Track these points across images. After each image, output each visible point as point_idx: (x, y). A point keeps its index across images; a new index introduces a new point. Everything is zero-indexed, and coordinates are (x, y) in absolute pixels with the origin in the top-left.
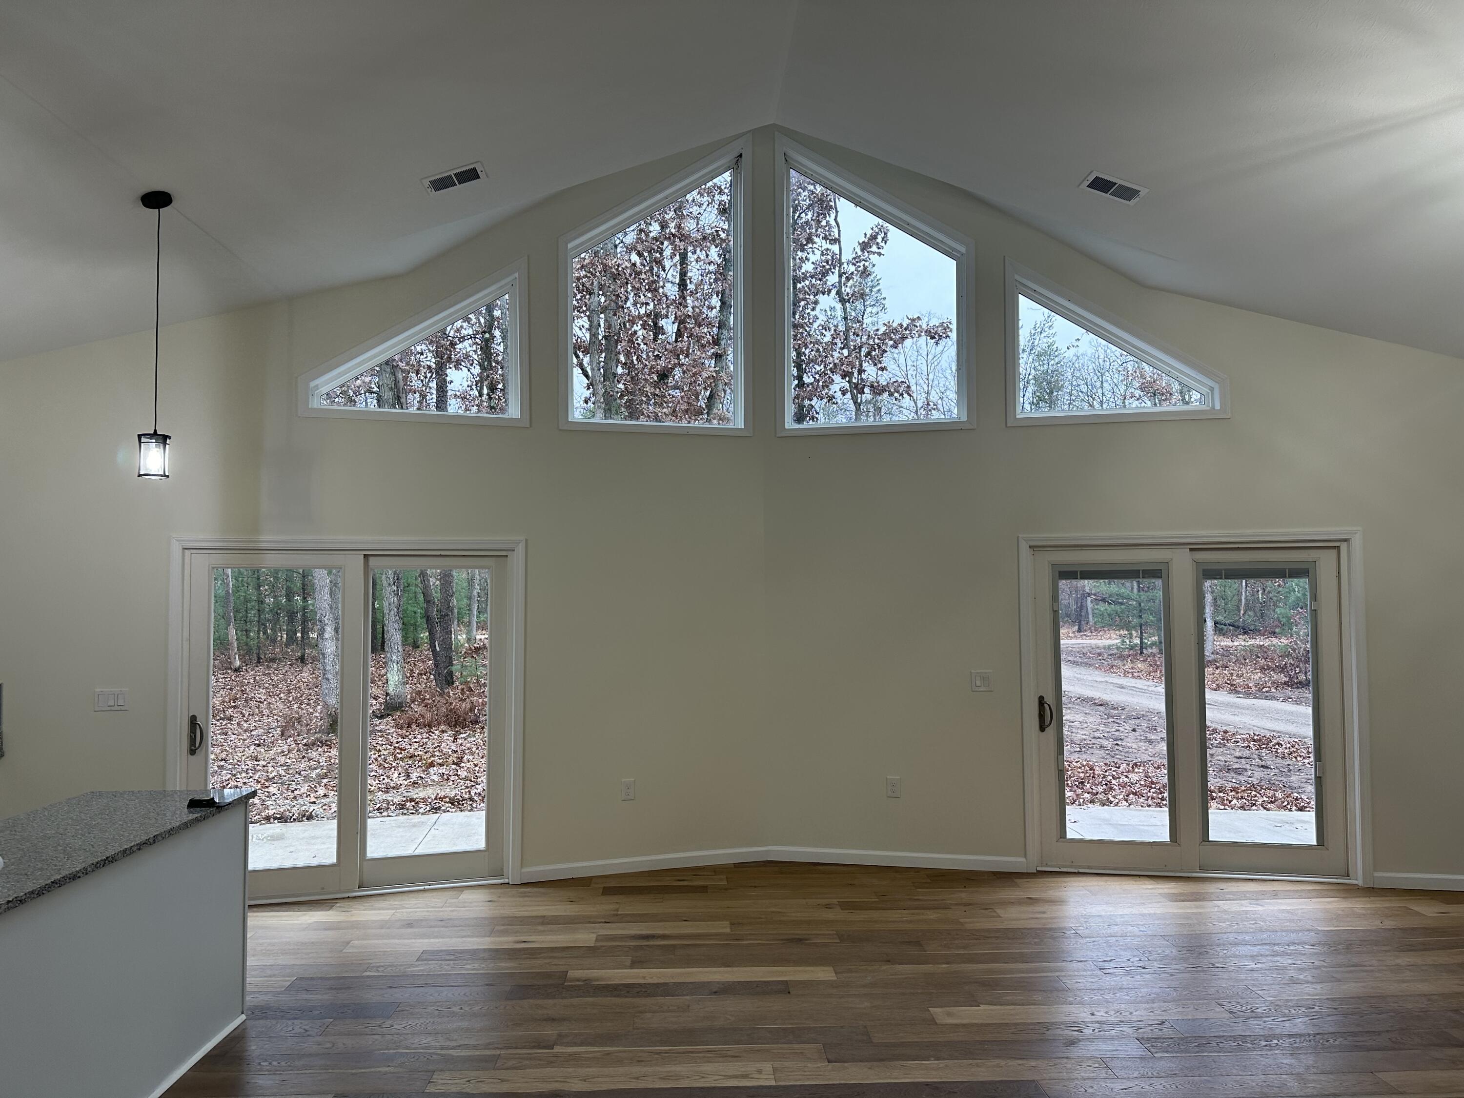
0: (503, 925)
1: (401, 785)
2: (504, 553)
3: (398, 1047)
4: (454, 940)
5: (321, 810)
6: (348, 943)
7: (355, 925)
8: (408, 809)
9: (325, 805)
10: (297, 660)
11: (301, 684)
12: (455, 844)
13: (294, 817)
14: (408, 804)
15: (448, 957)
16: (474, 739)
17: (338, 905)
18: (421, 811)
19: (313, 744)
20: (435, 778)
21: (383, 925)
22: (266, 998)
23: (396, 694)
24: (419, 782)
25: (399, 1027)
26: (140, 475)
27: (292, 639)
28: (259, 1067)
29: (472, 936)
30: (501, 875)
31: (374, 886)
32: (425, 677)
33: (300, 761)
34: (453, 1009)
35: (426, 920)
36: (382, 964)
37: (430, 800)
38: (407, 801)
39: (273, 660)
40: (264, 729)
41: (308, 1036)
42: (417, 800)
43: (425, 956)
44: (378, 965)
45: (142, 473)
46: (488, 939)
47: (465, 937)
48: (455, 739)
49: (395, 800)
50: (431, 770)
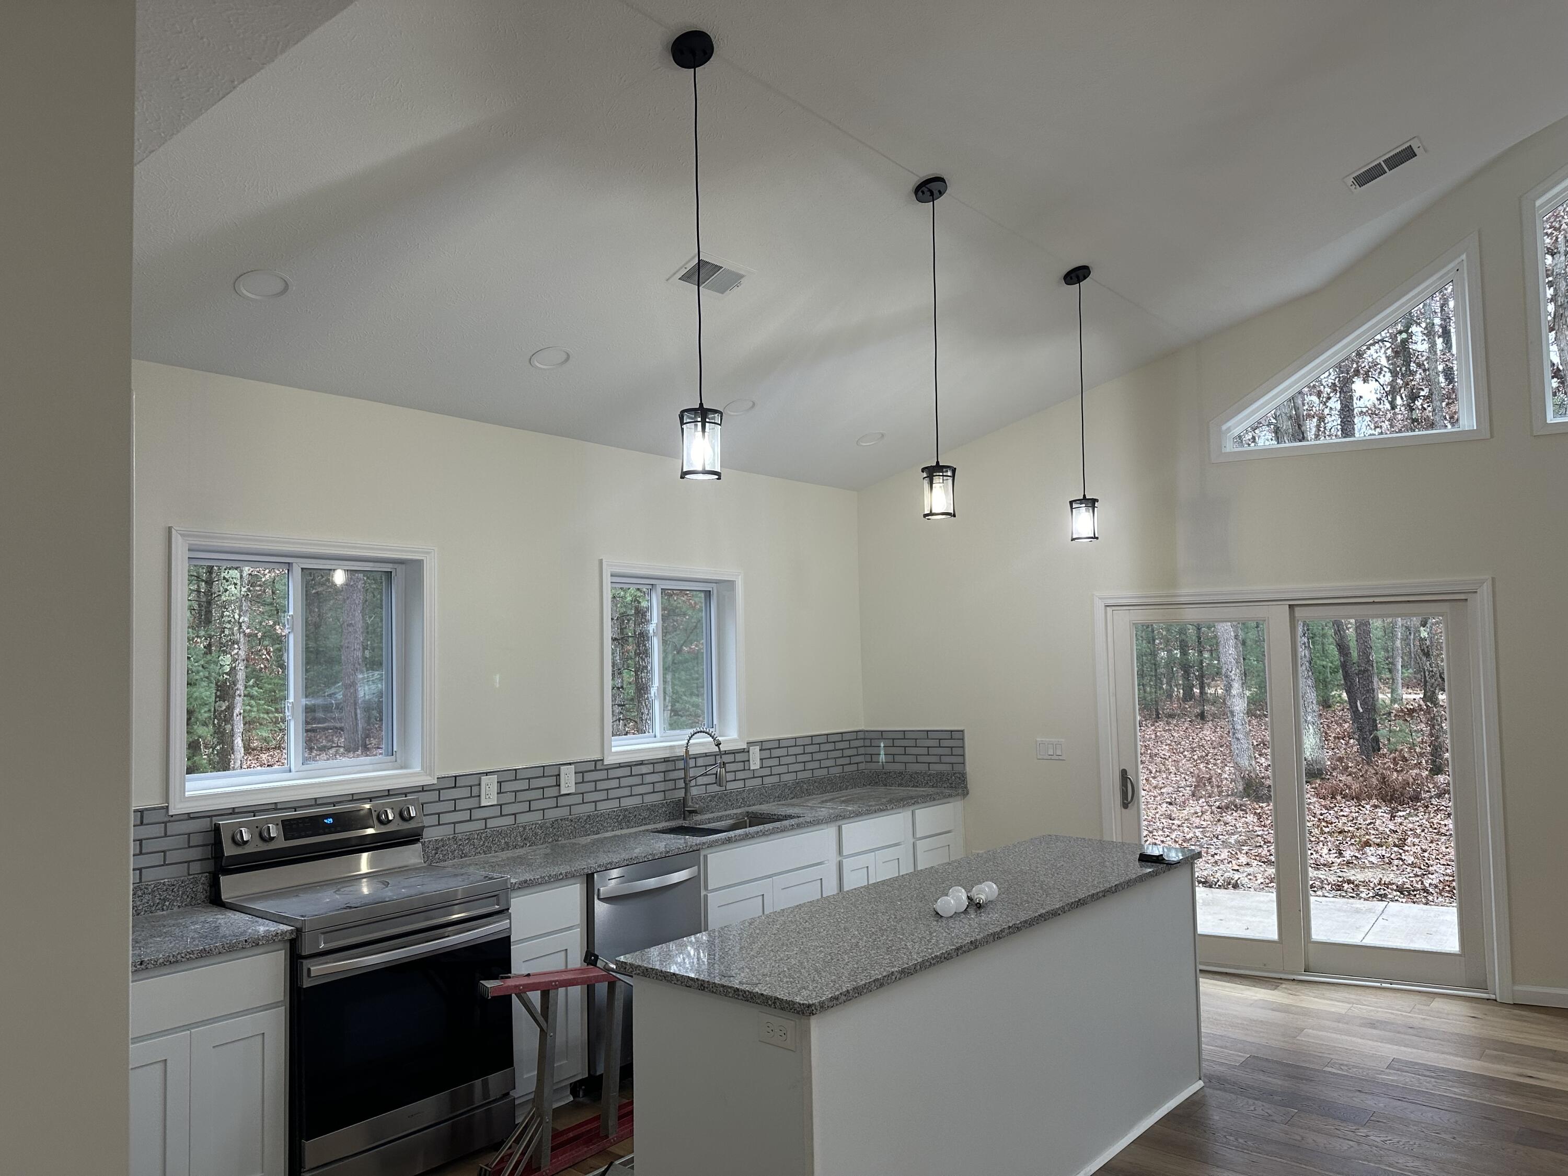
0: (1496, 1050)
1: (1333, 863)
2: (1462, 597)
3: (1380, 1162)
4: (1432, 1055)
5: (1247, 880)
6: (1302, 1030)
7: (1306, 1013)
8: (1346, 892)
9: (1249, 874)
10: (1196, 717)
11: (1204, 742)
12: (1412, 941)
13: (1219, 883)
14: (1346, 886)
15: (1428, 1073)
16: (1418, 819)
17: (1284, 986)
18: (1363, 895)
19: (1227, 807)
20: (1373, 859)
21: (1340, 1018)
22: (1221, 1069)
23: (1314, 759)
24: (1355, 862)
25: (1378, 1139)
26: (1073, 540)
27: (1188, 696)
28: (1225, 1140)
29: (1456, 1055)
30: (1485, 989)
31: (1322, 972)
32: (1343, 742)
33: (1215, 824)
34: (1443, 1136)
35: (1393, 1024)
36: (1345, 1063)
37: (1372, 885)
38: (1344, 882)
39: (1171, 716)
40: (1173, 787)
41: (1273, 1121)
42: (1356, 882)
43: (1396, 1066)
44: (1340, 1062)
45: (1074, 537)
46: (1478, 1063)
47: (1447, 1053)
48: (1393, 817)
49: (1330, 880)
50: (1367, 849)
